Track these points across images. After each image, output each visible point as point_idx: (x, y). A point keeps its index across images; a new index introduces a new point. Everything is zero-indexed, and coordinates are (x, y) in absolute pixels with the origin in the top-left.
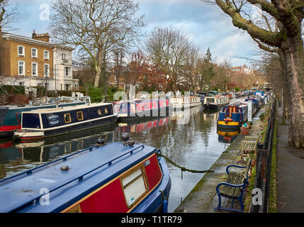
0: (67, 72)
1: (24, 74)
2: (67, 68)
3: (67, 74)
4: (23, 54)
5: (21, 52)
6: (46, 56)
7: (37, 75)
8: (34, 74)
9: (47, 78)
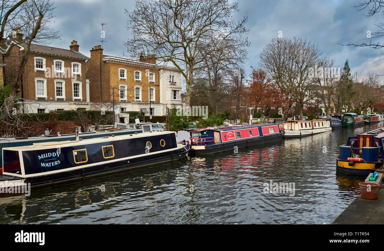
0: (175, 95)
1: (125, 98)
2: (175, 91)
3: (175, 98)
4: (125, 77)
5: (122, 75)
6: (152, 78)
7: (140, 99)
8: (137, 98)
9: (152, 103)
